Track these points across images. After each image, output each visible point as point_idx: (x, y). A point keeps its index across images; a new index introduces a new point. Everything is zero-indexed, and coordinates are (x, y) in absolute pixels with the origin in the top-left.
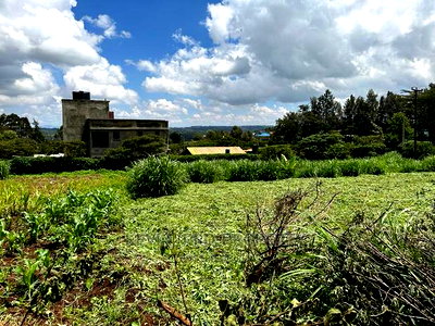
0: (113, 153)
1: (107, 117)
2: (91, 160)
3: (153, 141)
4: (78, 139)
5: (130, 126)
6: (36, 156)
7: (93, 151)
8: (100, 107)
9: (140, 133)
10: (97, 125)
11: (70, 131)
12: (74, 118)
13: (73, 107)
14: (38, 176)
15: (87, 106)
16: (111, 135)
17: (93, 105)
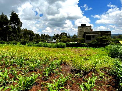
0: (93, 42)
1: (90, 31)
2: (86, 44)
3: (107, 38)
4: (82, 38)
5: (98, 33)
6: (70, 42)
7: (86, 41)
8: (89, 28)
9: (101, 36)
10: (88, 34)
11: (80, 35)
12: (81, 32)
13: (81, 29)
14: (72, 48)
15: (85, 28)
16: (92, 36)
17: (87, 28)
